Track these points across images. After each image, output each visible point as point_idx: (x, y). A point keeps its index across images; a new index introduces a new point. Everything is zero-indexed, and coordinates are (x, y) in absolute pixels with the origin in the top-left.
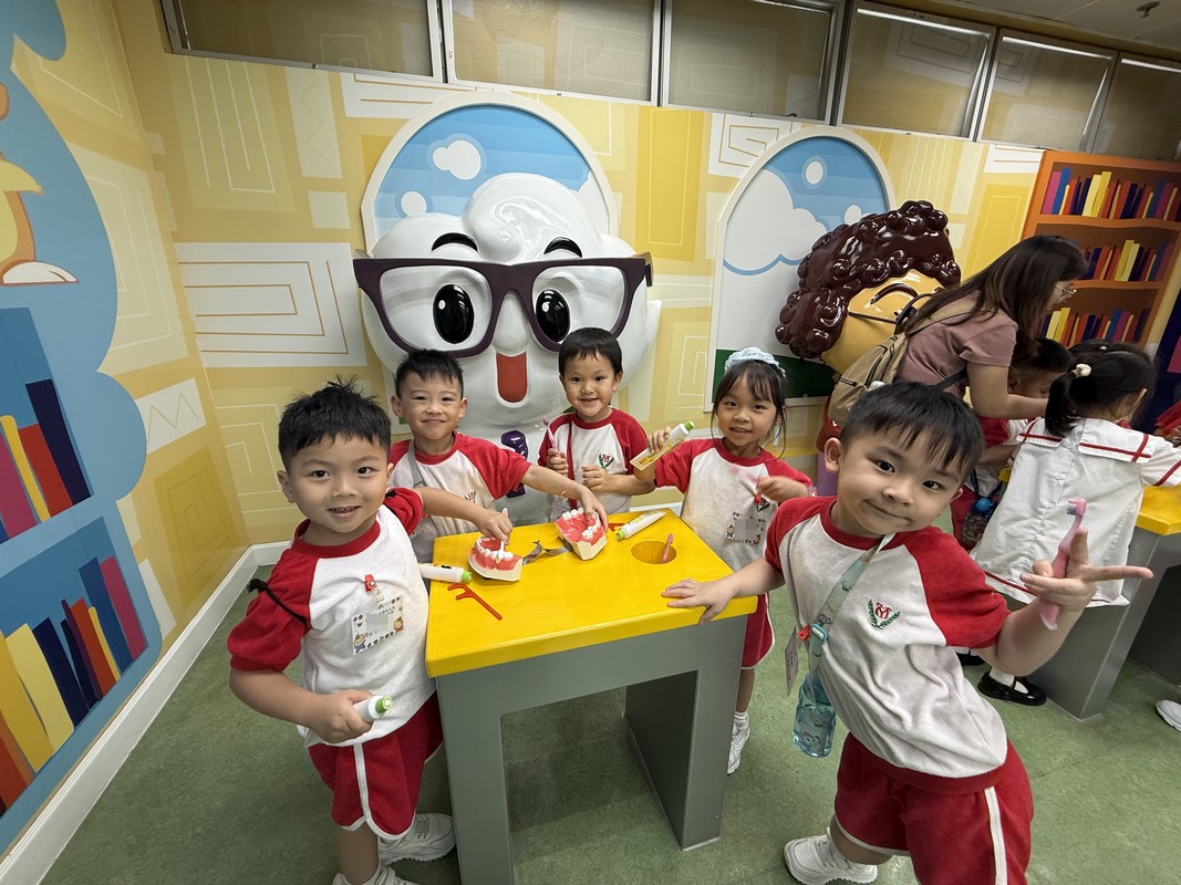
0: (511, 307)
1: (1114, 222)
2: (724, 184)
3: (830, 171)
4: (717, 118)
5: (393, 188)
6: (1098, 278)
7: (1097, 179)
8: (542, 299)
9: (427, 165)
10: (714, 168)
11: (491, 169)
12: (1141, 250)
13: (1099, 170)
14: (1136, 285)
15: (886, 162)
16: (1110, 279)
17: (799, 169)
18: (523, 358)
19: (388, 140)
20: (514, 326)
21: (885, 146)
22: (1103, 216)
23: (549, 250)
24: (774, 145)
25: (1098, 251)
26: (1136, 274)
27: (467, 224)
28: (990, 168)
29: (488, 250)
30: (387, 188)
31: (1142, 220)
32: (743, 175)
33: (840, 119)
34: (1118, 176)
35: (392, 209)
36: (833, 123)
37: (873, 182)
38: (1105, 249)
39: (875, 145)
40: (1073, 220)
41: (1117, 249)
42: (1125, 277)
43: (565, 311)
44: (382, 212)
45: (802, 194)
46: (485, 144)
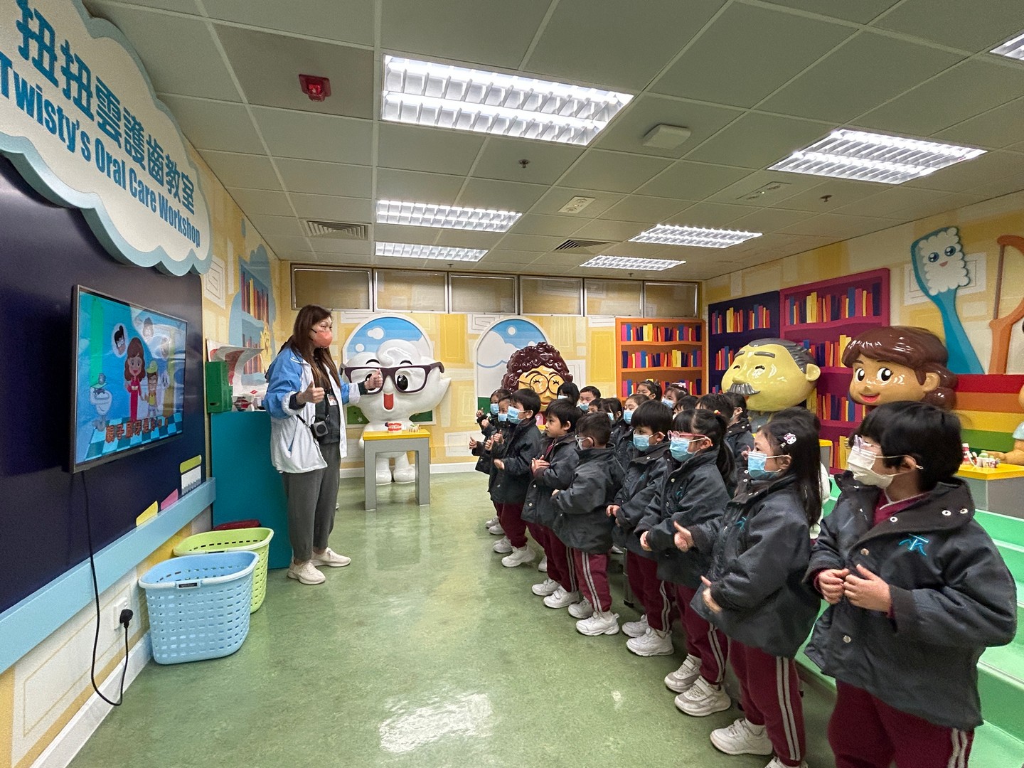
0: (389, 380)
1: (661, 343)
2: (475, 337)
3: (518, 330)
4: (469, 316)
5: (354, 343)
6: (663, 366)
7: (645, 328)
8: (399, 377)
9: (365, 335)
10: (470, 331)
11: (387, 337)
12: (683, 354)
13: (646, 324)
14: (685, 369)
15: (542, 327)
16: (670, 366)
17: (505, 330)
18: (392, 395)
19: (353, 329)
20: (389, 385)
21: (541, 320)
22: (655, 341)
23: (402, 363)
24: (493, 323)
25: (658, 355)
26: (685, 363)
27: (377, 356)
28: (591, 325)
29: (383, 364)
30: (351, 343)
31: (677, 341)
32: (482, 333)
33: (521, 311)
34: (656, 326)
35: (352, 348)
36: (519, 314)
37: (538, 333)
38: (662, 354)
39: (536, 321)
40: (639, 343)
41: (669, 354)
42: (679, 365)
43: (407, 381)
44: (349, 350)
45: (507, 338)
46: (385, 328)
